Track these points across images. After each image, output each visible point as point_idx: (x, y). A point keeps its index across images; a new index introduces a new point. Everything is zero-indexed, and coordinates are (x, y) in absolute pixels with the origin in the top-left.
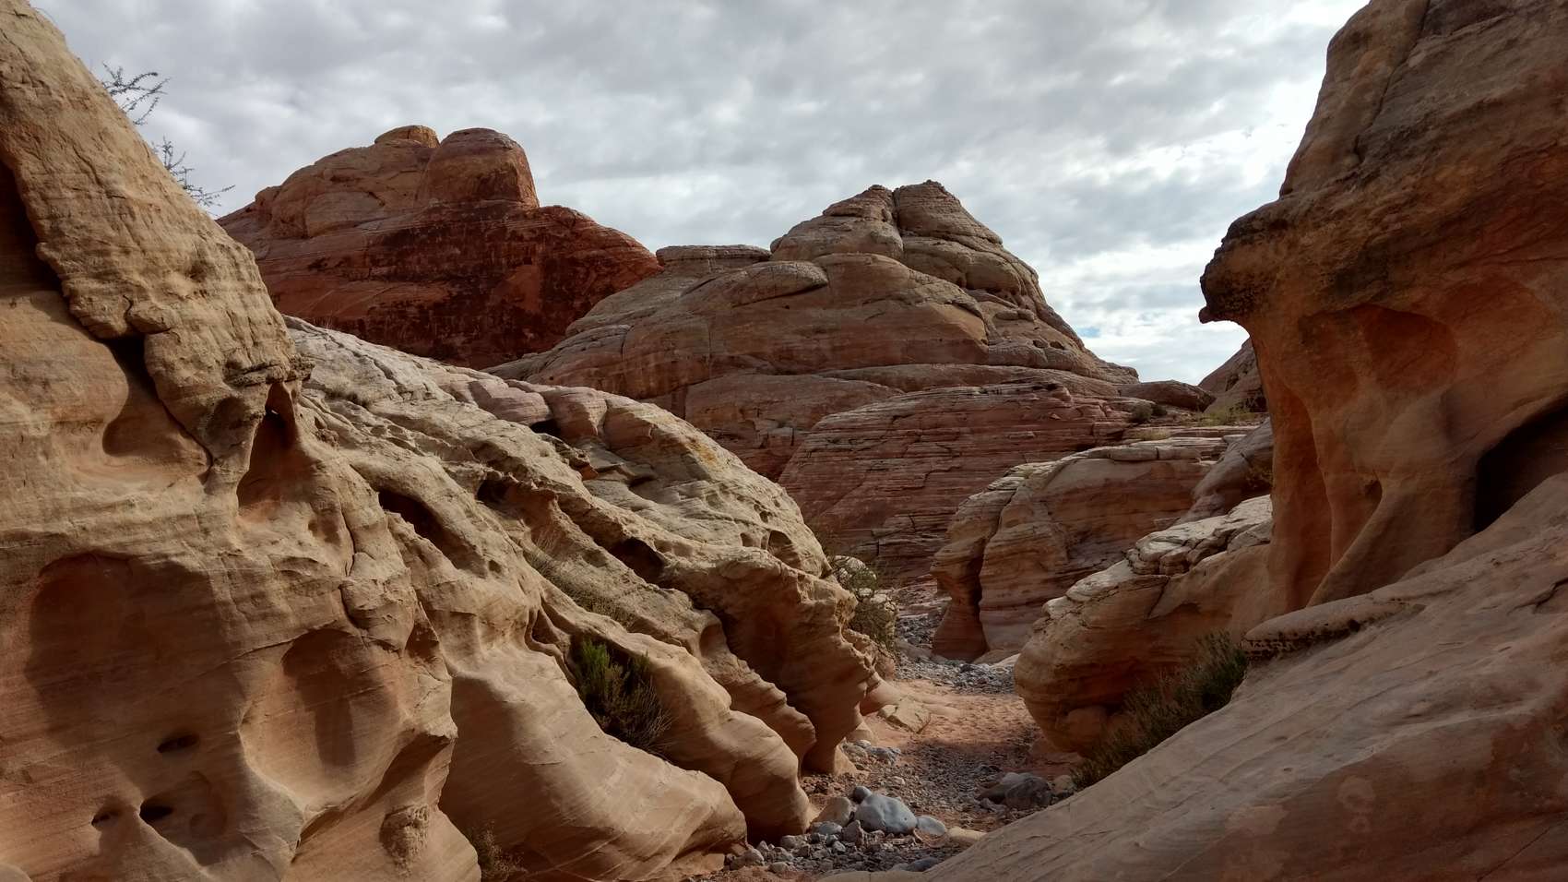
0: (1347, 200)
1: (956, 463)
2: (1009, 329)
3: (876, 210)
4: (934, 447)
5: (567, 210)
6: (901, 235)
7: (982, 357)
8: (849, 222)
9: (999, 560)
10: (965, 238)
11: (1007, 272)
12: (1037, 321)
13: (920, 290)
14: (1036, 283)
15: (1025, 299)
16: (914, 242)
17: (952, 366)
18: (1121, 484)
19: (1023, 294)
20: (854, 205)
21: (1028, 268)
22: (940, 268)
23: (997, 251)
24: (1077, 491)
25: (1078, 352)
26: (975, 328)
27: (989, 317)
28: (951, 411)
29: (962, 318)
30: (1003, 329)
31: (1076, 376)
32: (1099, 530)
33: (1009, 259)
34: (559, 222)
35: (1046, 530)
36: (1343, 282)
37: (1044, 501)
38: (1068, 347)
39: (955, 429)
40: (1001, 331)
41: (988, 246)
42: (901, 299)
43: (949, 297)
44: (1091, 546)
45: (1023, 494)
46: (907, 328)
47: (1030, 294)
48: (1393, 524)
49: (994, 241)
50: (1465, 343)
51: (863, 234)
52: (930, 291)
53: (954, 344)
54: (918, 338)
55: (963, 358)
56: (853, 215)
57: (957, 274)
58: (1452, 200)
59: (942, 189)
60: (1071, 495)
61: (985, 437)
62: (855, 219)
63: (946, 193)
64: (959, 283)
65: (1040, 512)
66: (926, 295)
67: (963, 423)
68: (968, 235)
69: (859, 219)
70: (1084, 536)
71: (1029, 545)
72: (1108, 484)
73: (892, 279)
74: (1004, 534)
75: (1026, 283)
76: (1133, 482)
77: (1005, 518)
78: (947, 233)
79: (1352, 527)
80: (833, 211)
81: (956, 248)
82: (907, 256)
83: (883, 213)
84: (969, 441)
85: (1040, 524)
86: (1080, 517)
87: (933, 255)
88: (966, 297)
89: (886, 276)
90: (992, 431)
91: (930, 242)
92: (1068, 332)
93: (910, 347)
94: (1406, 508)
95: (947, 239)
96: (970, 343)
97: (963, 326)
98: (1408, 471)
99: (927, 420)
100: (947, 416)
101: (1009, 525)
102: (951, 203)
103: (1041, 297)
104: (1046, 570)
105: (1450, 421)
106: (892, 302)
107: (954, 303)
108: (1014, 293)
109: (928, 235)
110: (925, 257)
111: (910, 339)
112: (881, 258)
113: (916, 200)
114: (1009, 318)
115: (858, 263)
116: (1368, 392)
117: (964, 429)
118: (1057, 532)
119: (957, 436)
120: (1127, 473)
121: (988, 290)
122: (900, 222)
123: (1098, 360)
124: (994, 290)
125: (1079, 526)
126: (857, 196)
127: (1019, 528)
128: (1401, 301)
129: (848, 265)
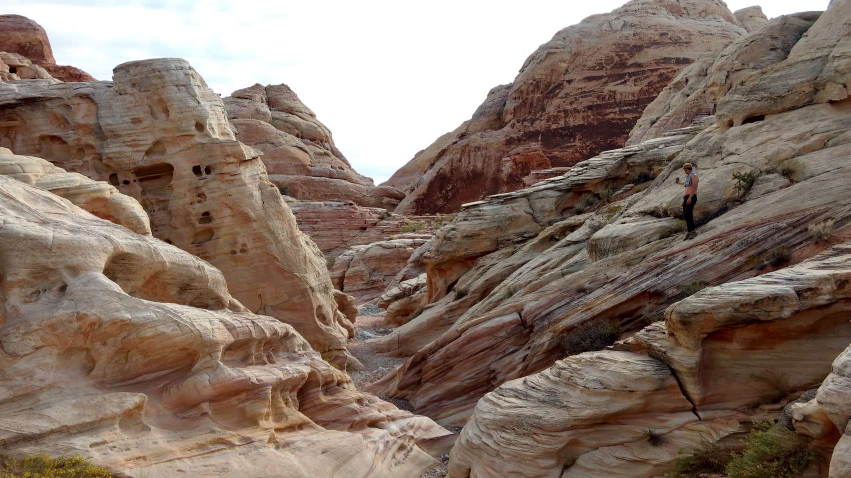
0: (436, 257)
1: (316, 233)
2: (321, 160)
3: (258, 96)
4: (307, 226)
5: (75, 69)
6: (270, 110)
7: (309, 173)
8: (246, 102)
9: (350, 277)
10: (299, 114)
11: (319, 133)
12: (333, 156)
13: (281, 140)
14: (331, 137)
15: (327, 145)
16: (278, 114)
17: (296, 176)
18: (385, 255)
19: (326, 142)
20: (247, 94)
21: (328, 130)
22: (288, 128)
23: (314, 121)
24: (372, 257)
25: (349, 171)
26: (306, 159)
27: (312, 153)
28: (313, 212)
29: (300, 154)
30: (318, 160)
31: (349, 183)
32: (379, 268)
33: (320, 125)
34: (71, 75)
35: (364, 269)
36: (435, 266)
37: (363, 260)
38: (346, 169)
39: (315, 220)
40: (317, 160)
41: (310, 118)
42: (273, 143)
43: (294, 144)
44: (376, 273)
45: (357, 258)
46: (275, 157)
47: (329, 142)
48: (439, 294)
49: (312, 115)
50: (448, 273)
51: (253, 108)
52: (286, 140)
53: (297, 166)
54: (280, 162)
55: (300, 173)
56: (247, 98)
57: (297, 132)
58: (446, 260)
59: (289, 89)
60: (371, 258)
61: (327, 223)
62: (248, 101)
63: (290, 91)
64: (297, 136)
65: (362, 263)
66: (284, 142)
67: (318, 217)
68: (301, 112)
69: (250, 101)
70: (374, 270)
71: (359, 273)
72: (381, 255)
73: (269, 133)
74: (351, 270)
75: (327, 137)
76: (388, 255)
77: (351, 265)
78: (291, 111)
79: (435, 293)
80: (237, 95)
81: (295, 119)
82: (274, 121)
83: (262, 99)
84: (321, 225)
85: (361, 267)
86: (373, 265)
87: (286, 122)
88: (302, 145)
89: (265, 132)
90: (329, 221)
91: (284, 115)
92: (345, 161)
93: (277, 166)
94: (440, 292)
95: (291, 114)
96: (303, 166)
97: (300, 158)
98: (441, 288)
99: (304, 216)
100: (312, 214)
101: (352, 267)
102: (293, 97)
103: (334, 144)
104: (363, 280)
105: (445, 282)
106: (268, 145)
107: (296, 146)
108: (322, 142)
109: (282, 111)
110: (282, 123)
111: (277, 162)
112: (262, 122)
113: (277, 93)
114: (321, 154)
115: (252, 124)
116: (438, 277)
117: (319, 220)
118: (367, 269)
119: (316, 223)
120: (387, 252)
121: (310, 140)
122: (270, 103)
123: (357, 174)
124: (313, 140)
125: (373, 267)
126: (249, 88)
127: (356, 268)
128: (442, 268)
129: (247, 125)
